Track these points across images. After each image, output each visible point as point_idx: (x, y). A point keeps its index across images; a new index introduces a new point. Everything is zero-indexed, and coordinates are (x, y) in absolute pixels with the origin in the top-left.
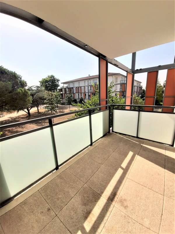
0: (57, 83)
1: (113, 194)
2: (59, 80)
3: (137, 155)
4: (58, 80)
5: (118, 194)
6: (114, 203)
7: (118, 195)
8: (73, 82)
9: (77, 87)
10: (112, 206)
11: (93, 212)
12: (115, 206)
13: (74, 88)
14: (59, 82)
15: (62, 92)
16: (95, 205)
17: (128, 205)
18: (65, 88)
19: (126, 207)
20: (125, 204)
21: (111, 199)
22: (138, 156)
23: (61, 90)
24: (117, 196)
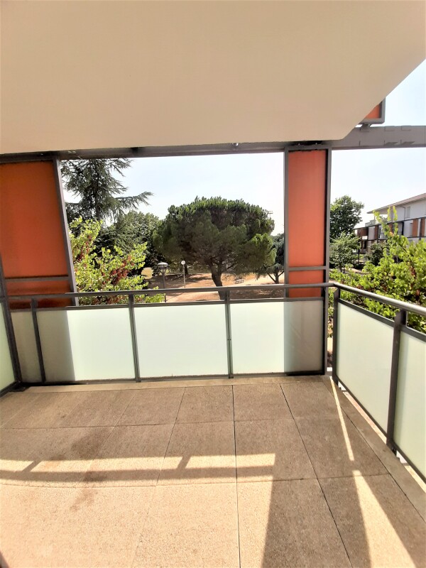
0: (355, 214)
1: (101, 475)
2: (361, 206)
3: (271, 478)
4: (359, 207)
5: (104, 484)
6: (81, 484)
7: (102, 485)
8: (406, 207)
9: (417, 219)
10: (75, 484)
11: (61, 462)
12: (77, 488)
13: (405, 222)
14: (361, 210)
15: (367, 234)
16: (75, 458)
17: (79, 511)
18: (377, 226)
19: (74, 508)
20: (82, 505)
21: (90, 477)
22: (271, 483)
23: (365, 231)
24: (97, 484)
